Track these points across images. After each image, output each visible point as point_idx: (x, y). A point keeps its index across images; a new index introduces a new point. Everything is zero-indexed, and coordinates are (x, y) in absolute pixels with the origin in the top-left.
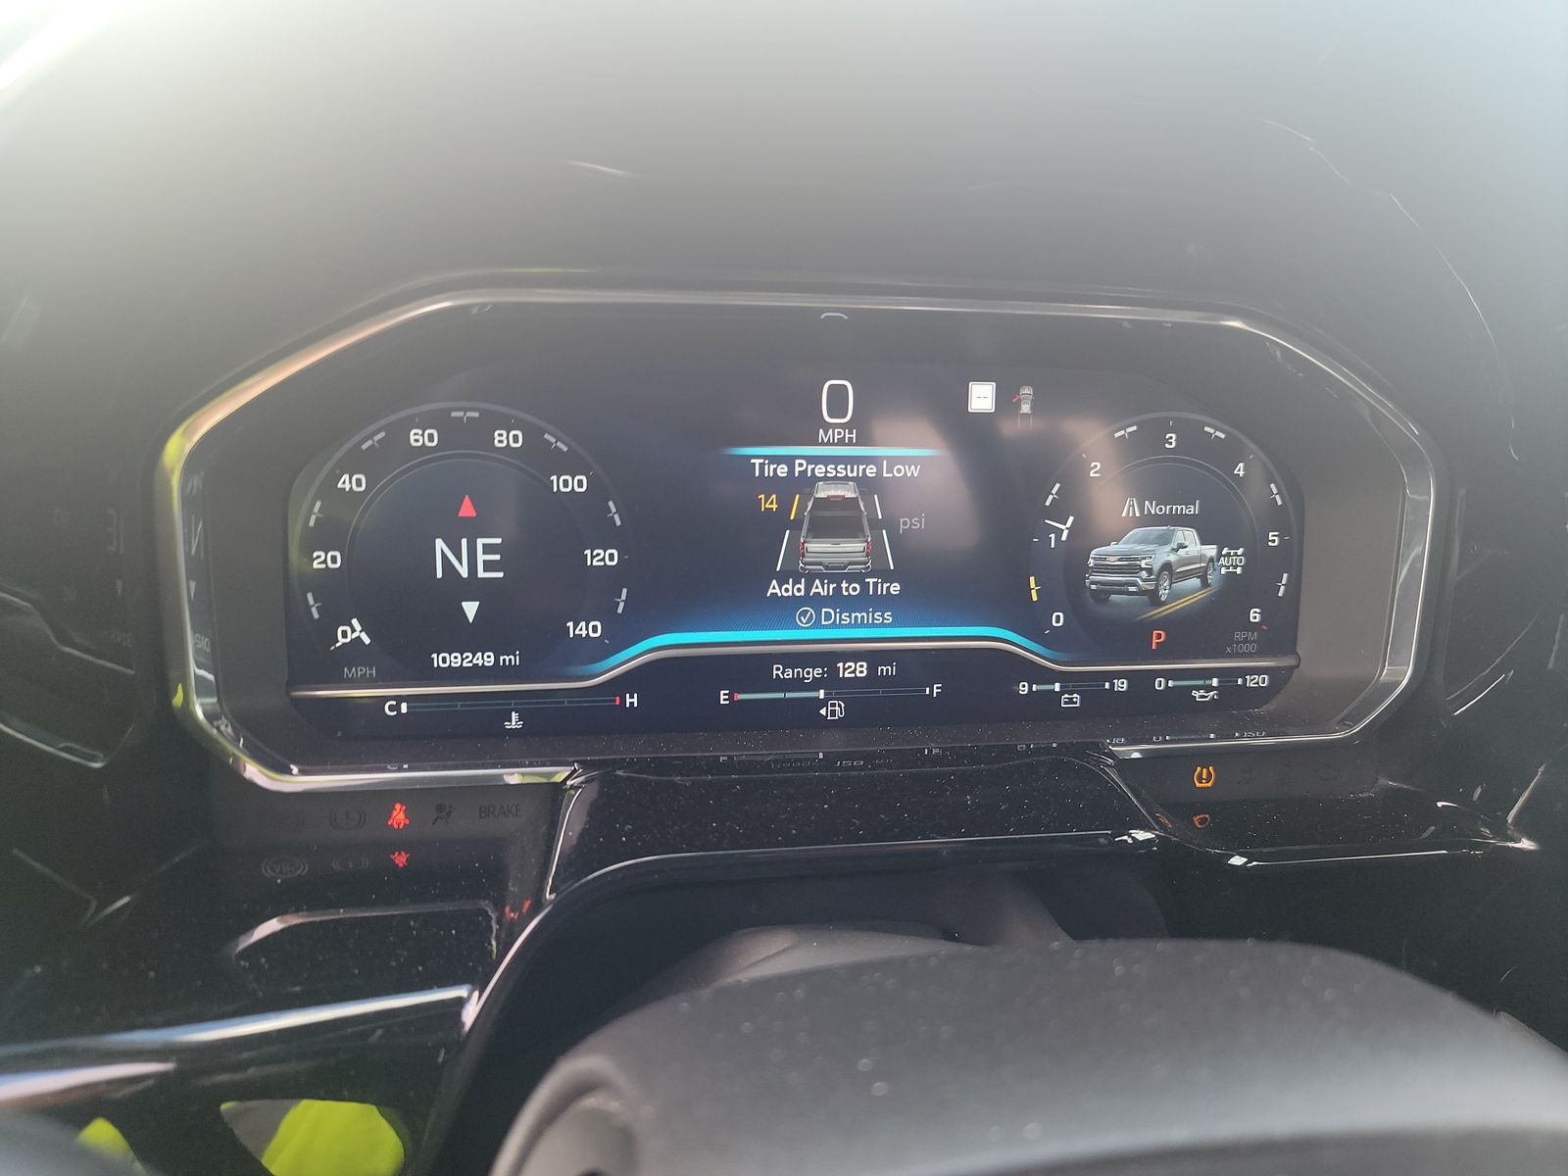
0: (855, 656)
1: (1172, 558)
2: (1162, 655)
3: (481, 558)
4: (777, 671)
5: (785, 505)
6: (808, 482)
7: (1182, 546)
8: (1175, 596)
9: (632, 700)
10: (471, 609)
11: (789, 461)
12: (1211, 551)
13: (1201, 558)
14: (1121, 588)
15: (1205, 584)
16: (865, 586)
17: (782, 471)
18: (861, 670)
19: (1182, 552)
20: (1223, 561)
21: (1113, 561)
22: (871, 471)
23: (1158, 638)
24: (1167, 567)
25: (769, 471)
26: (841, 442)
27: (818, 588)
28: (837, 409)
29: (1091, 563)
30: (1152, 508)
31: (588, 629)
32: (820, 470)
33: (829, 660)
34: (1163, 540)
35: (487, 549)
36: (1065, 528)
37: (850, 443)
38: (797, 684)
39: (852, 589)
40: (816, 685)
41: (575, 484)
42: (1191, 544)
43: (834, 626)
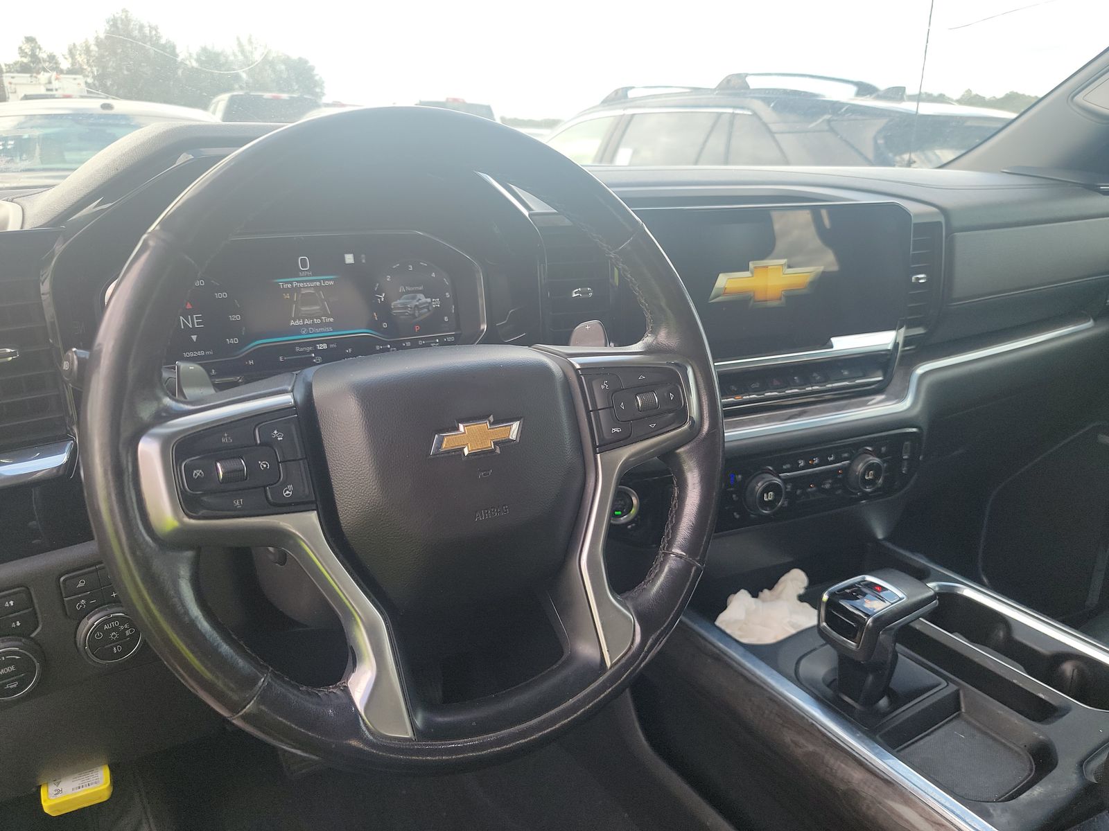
0: (322, 342)
1: (417, 303)
2: (419, 333)
3: (195, 321)
4: (297, 349)
5: (292, 296)
6: (298, 289)
7: (420, 299)
8: (420, 315)
9: (251, 362)
10: (194, 337)
11: (291, 283)
12: (429, 300)
13: (427, 302)
14: (402, 314)
15: (429, 310)
16: (321, 320)
17: (289, 286)
18: (325, 346)
19: (420, 301)
20: (433, 303)
21: (399, 306)
22: (318, 284)
23: (417, 328)
24: (416, 306)
25: (285, 286)
26: (307, 276)
27: (306, 322)
28: (304, 265)
29: (392, 307)
30: (408, 289)
31: (235, 341)
32: (301, 285)
33: (314, 344)
34: (414, 298)
35: (197, 318)
36: (382, 297)
37: (310, 276)
38: (305, 353)
39: (317, 321)
40: (311, 352)
41: (224, 295)
42: (422, 299)
43: (314, 333)
